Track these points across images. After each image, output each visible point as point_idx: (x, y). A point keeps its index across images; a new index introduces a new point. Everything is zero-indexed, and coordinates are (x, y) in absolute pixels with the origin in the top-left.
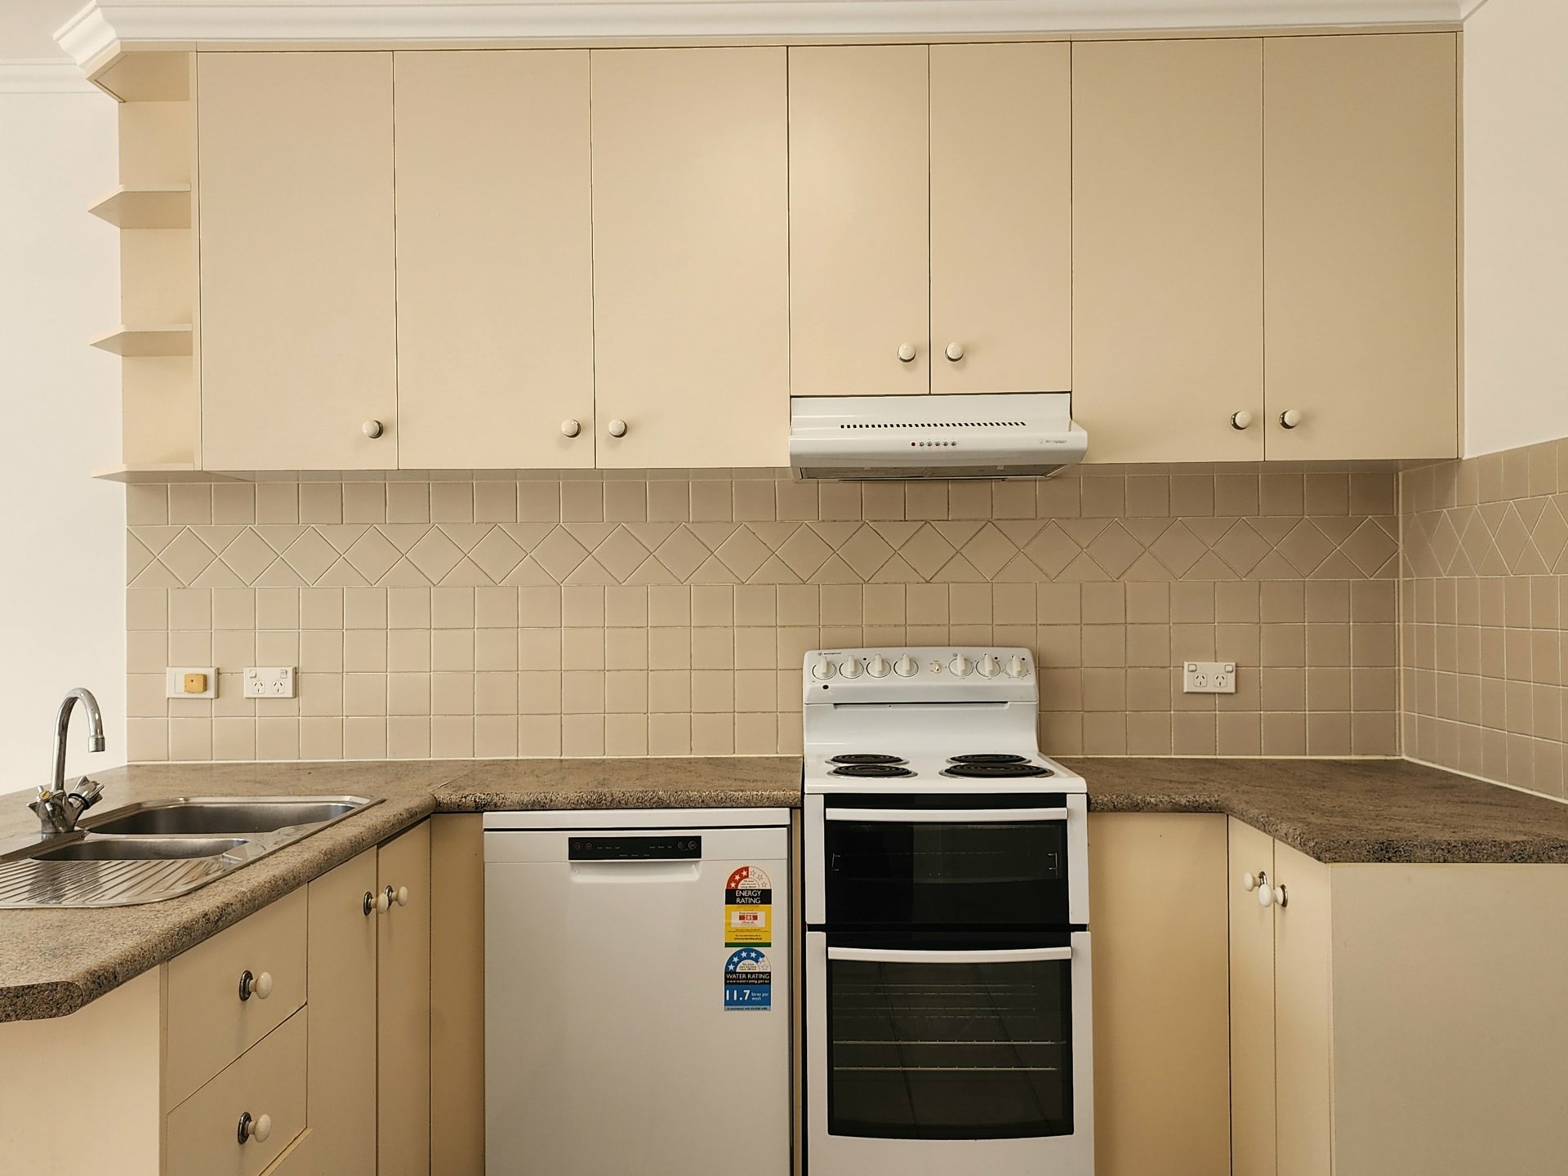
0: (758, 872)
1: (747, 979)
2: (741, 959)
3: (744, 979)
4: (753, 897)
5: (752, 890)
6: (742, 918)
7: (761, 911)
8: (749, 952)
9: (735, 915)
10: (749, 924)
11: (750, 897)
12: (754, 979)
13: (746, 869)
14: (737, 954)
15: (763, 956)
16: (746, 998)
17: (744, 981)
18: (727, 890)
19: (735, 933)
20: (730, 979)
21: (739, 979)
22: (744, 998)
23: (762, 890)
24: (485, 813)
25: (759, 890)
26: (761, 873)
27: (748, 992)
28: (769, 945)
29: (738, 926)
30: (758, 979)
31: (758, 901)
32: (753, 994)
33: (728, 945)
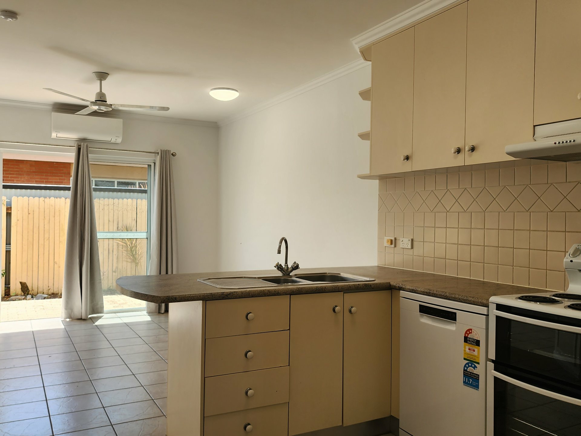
0: (475, 332)
1: (471, 375)
2: (469, 366)
3: (469, 375)
4: (473, 342)
5: (473, 339)
6: (469, 349)
7: (476, 348)
8: (472, 364)
9: (467, 347)
10: (472, 353)
11: (472, 341)
12: (473, 376)
13: (471, 330)
14: (467, 364)
15: (477, 367)
16: (470, 383)
17: (470, 376)
18: (464, 337)
19: (467, 355)
20: (465, 373)
21: (468, 374)
22: (470, 382)
23: (477, 340)
24: (401, 291)
25: (476, 340)
26: (476, 333)
27: (471, 380)
28: (478, 363)
29: (468, 352)
30: (475, 376)
31: (475, 344)
32: (473, 382)
33: (465, 359)
